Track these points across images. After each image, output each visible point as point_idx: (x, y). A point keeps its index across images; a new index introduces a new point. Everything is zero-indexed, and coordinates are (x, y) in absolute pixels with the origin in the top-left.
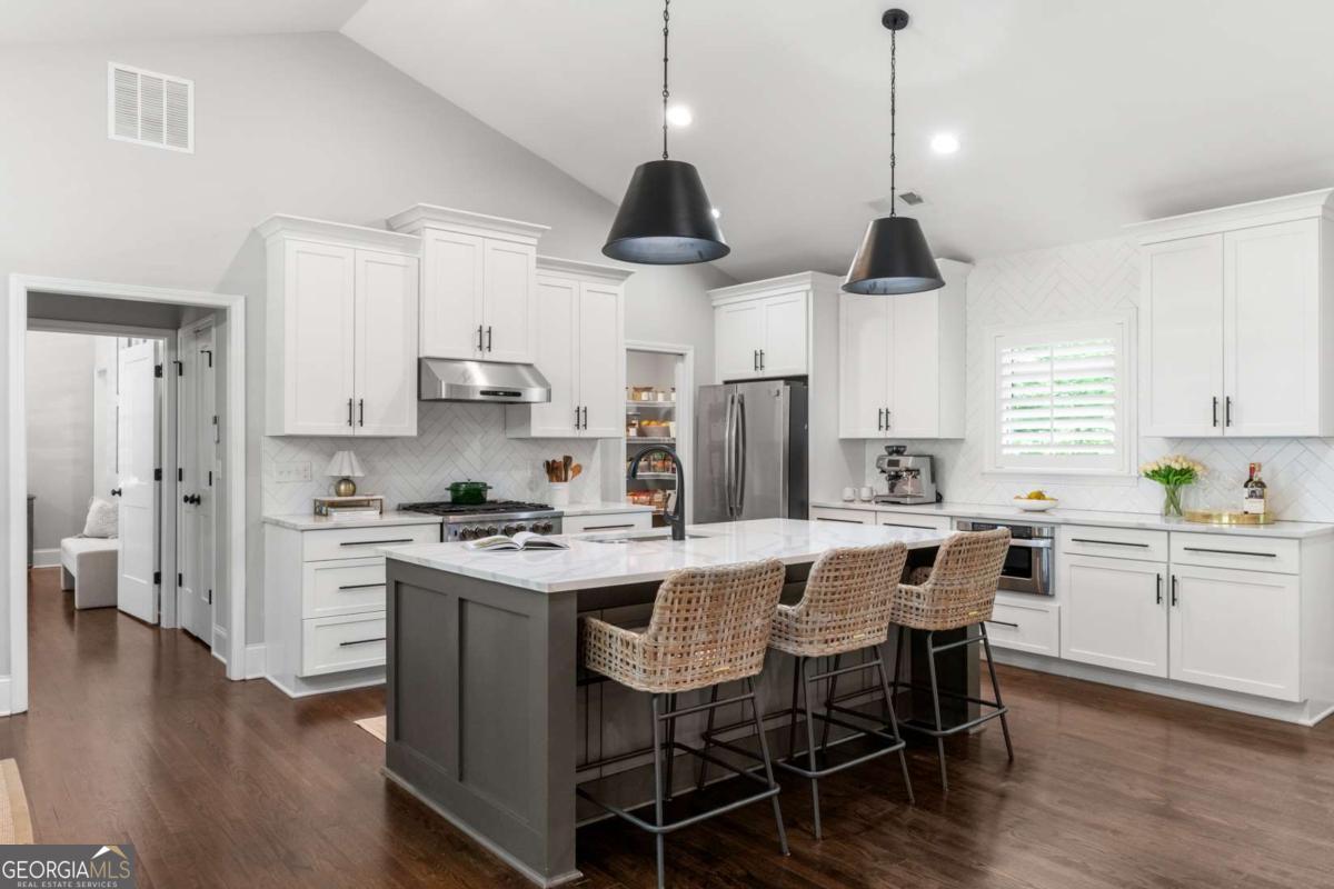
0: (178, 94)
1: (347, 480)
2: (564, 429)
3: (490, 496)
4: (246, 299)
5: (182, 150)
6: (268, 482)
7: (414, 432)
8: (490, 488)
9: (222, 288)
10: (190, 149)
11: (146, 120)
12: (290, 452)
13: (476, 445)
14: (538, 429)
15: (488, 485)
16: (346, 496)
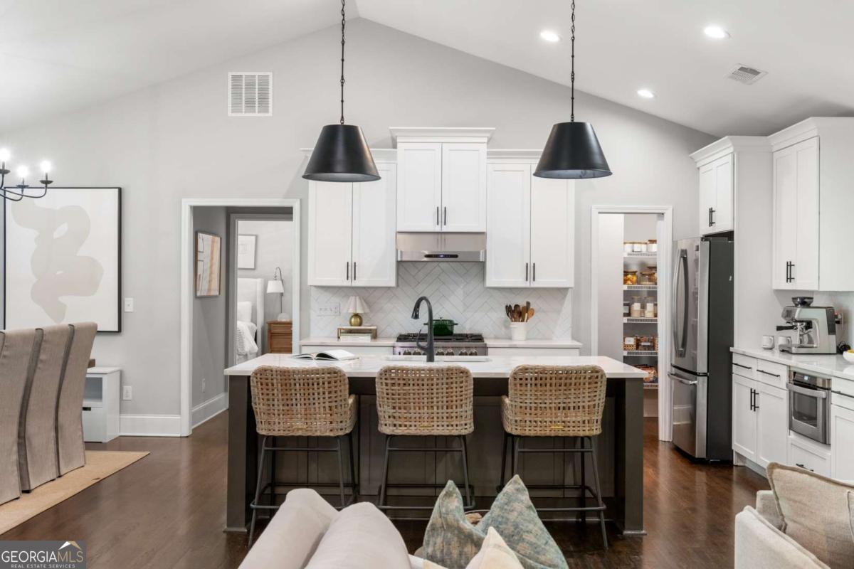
0: (264, 82)
1: (356, 315)
2: (515, 279)
3: (456, 330)
4: (301, 200)
5: (266, 115)
6: (314, 315)
7: (392, 283)
8: (457, 324)
9: (287, 196)
10: (270, 114)
11: (247, 101)
12: (325, 296)
13: (460, 291)
14: (492, 280)
15: (455, 322)
16: (355, 325)
